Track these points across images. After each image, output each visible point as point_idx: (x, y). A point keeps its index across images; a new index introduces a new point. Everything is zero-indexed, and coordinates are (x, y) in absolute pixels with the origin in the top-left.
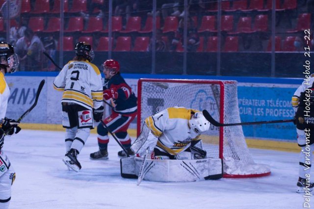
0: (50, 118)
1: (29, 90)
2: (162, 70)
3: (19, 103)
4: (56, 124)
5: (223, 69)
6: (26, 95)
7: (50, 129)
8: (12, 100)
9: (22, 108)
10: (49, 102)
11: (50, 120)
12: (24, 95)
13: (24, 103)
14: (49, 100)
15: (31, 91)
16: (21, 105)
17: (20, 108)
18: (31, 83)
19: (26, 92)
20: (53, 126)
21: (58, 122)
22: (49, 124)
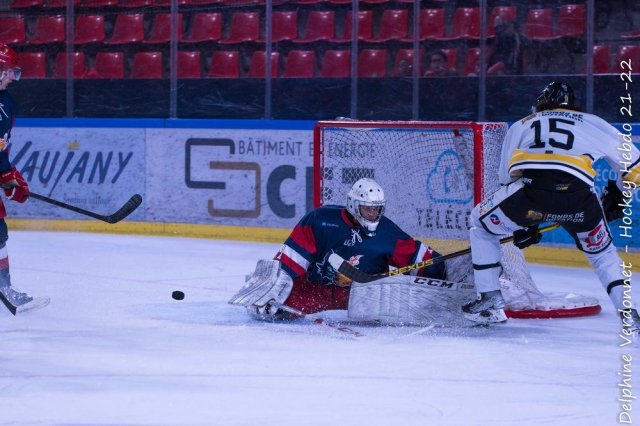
0: (152, 211)
1: (111, 154)
2: (372, 113)
3: (90, 180)
4: (164, 222)
5: (491, 107)
6: (104, 165)
7: (152, 233)
8: (77, 175)
9: (97, 190)
10: (149, 179)
11: (152, 214)
12: (101, 165)
13: (102, 180)
14: (151, 175)
15: (115, 156)
16: (94, 185)
17: (93, 191)
18: (115, 142)
19: (105, 159)
20: (159, 227)
21: (169, 217)
22: (149, 221)
